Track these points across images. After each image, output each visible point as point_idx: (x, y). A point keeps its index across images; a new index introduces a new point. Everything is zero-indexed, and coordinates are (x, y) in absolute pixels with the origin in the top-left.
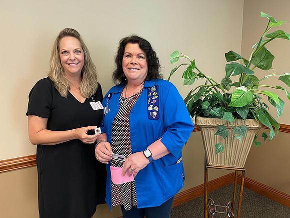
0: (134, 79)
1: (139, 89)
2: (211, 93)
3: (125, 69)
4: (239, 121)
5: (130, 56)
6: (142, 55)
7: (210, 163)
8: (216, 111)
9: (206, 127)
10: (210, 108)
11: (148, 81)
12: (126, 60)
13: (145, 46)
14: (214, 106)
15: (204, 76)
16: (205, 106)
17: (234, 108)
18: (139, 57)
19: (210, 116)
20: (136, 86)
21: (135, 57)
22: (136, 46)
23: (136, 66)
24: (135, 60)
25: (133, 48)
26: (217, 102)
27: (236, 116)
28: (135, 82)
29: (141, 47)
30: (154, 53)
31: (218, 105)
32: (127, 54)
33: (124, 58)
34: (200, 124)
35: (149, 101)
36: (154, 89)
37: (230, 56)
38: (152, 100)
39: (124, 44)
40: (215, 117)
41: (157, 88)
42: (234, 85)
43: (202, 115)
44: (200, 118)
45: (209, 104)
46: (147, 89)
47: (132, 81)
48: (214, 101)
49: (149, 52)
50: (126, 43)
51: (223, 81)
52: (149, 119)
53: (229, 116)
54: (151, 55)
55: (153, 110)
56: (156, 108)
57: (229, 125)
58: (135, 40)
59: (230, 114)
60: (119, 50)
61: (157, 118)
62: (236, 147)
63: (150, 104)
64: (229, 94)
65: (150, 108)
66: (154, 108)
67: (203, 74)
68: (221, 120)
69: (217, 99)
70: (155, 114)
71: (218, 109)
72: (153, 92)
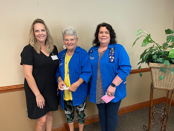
0: (104, 44)
1: (106, 48)
2: (157, 51)
3: (100, 39)
4: (172, 65)
5: (102, 32)
6: (108, 32)
7: (155, 86)
8: (160, 60)
9: (154, 68)
10: (157, 58)
11: (110, 45)
12: (100, 35)
13: (109, 27)
14: (159, 57)
15: (154, 42)
16: (155, 57)
17: (170, 58)
18: (106, 33)
19: (157, 62)
20: (104, 47)
21: (104, 33)
22: (105, 28)
23: (105, 38)
24: (104, 34)
25: (104, 29)
26: (161, 56)
27: (171, 62)
28: (104, 45)
29: (107, 28)
30: (113, 31)
31: (161, 57)
32: (101, 32)
33: (99, 34)
34: (151, 66)
35: (110, 54)
36: (113, 49)
37: (168, 31)
38: (111, 54)
39: (99, 27)
40: (159, 63)
41: (114, 48)
42: (169, 47)
43: (152, 62)
44: (151, 63)
45: (157, 56)
46: (109, 49)
47: (103, 44)
48: (159, 55)
49: (111, 30)
50: (100, 27)
51: (163, 45)
52: (110, 62)
53: (167, 62)
54: (112, 32)
55: (112, 59)
56: (113, 58)
57: (167, 67)
58: (104, 25)
59: (168, 61)
60: (97, 30)
61: (114, 62)
62: (170, 78)
63: (111, 56)
64: (166, 52)
65: (110, 57)
66: (112, 58)
67: (153, 41)
68: (163, 64)
69: (160, 54)
70: (112, 60)
71: (161, 59)
72: (112, 50)
